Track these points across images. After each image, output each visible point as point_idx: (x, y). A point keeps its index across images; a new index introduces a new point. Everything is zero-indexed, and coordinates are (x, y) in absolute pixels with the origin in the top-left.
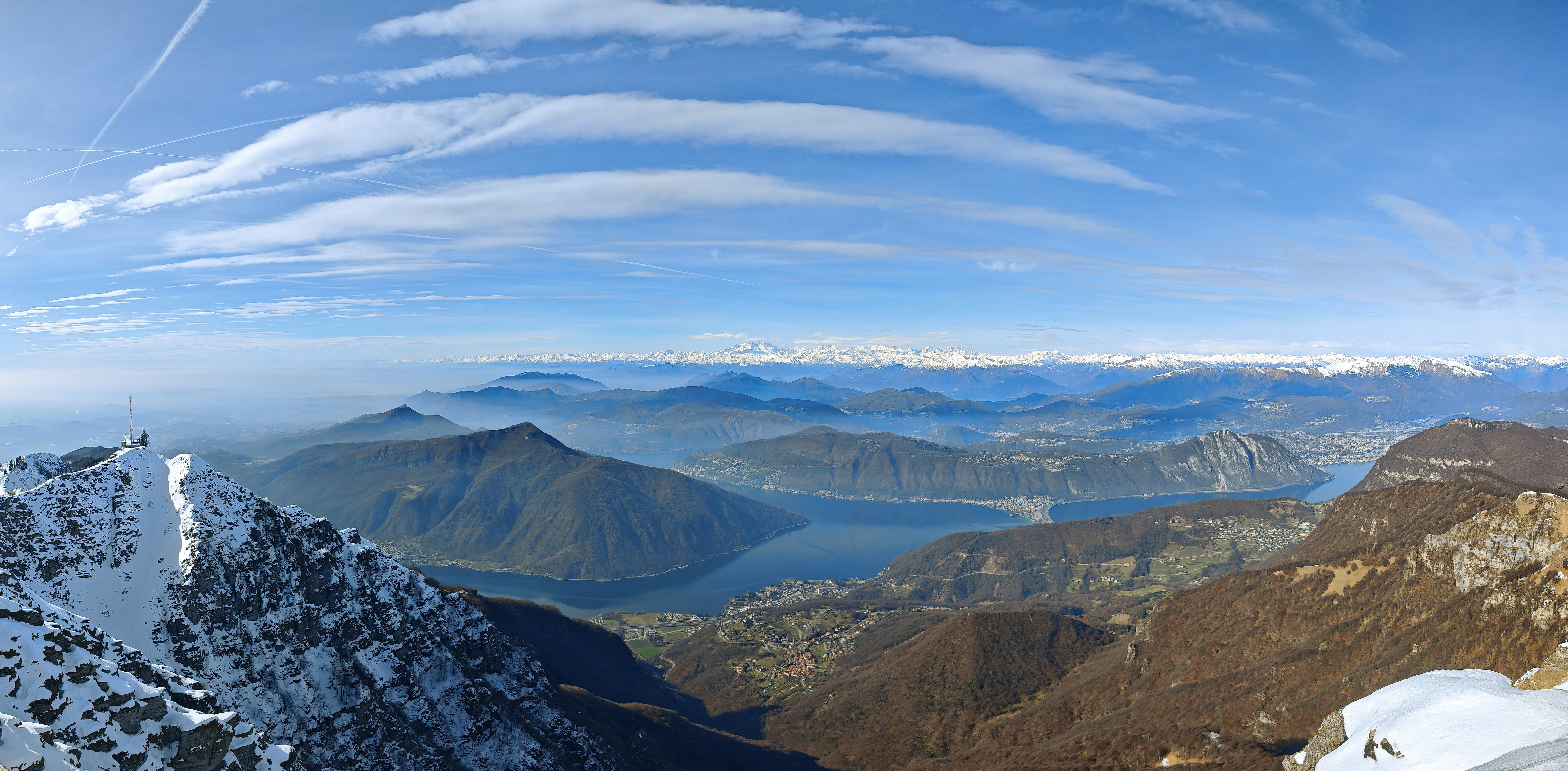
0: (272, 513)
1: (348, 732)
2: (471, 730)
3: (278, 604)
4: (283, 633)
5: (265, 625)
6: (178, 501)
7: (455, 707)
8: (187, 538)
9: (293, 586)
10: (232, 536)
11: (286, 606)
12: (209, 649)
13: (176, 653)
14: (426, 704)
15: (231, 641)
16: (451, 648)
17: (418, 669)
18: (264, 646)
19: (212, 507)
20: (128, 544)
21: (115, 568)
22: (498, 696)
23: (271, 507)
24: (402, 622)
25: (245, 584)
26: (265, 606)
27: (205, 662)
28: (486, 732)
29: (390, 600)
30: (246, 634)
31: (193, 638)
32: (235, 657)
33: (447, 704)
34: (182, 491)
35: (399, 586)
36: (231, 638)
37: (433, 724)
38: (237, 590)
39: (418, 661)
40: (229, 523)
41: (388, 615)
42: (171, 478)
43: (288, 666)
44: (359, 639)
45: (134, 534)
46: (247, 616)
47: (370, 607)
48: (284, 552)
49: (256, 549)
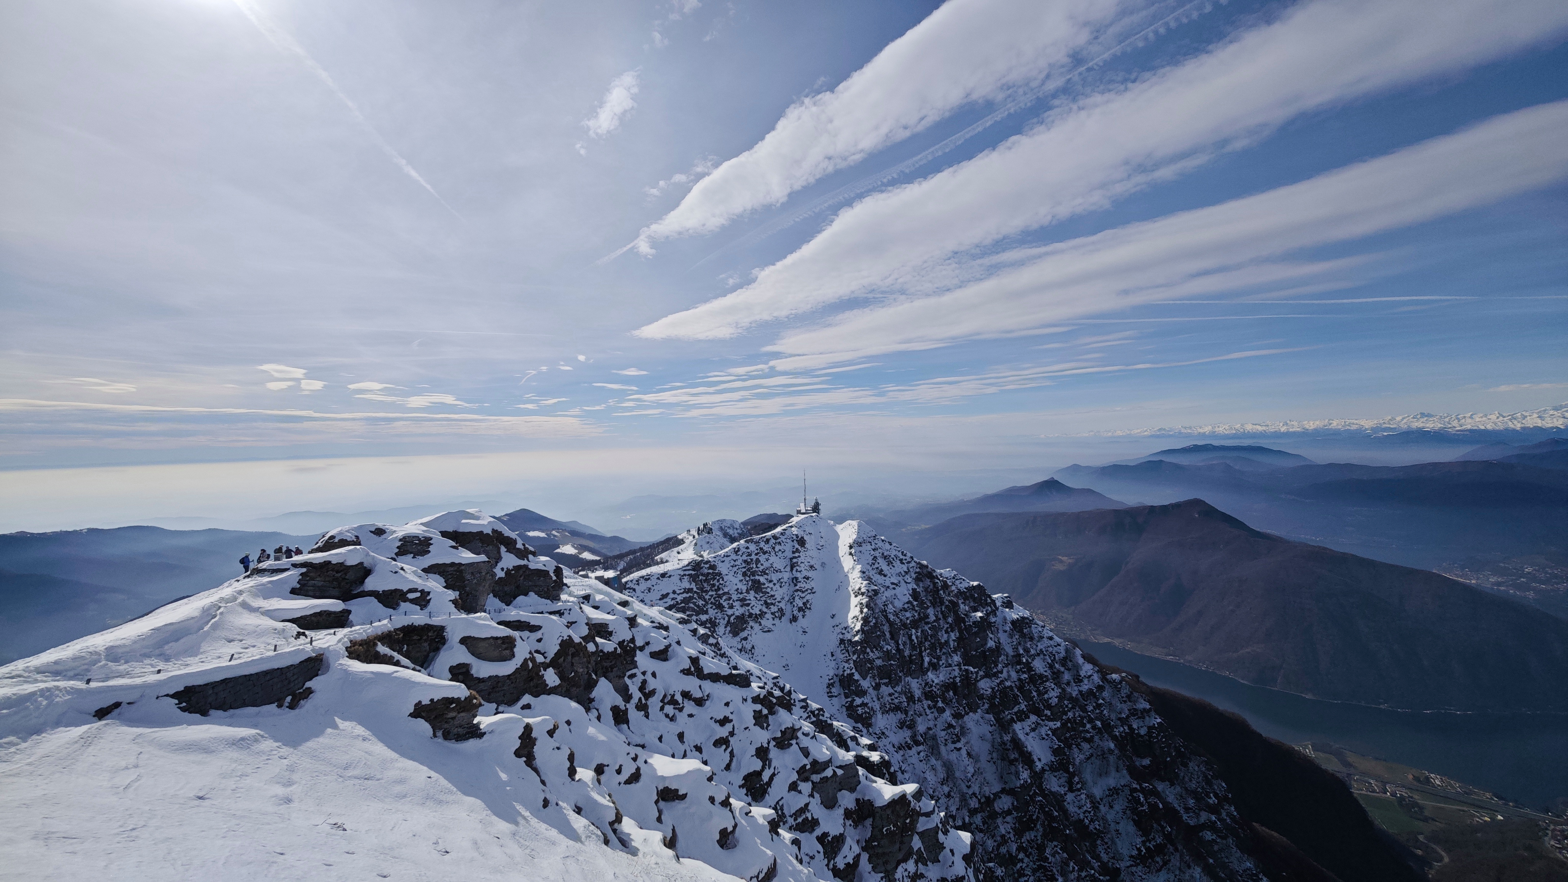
0: (931, 575)
1: (1009, 819)
2: (1139, 850)
3: (938, 664)
4: (943, 694)
5: (927, 684)
6: (847, 562)
7: (1121, 814)
8: (856, 596)
9: (952, 646)
10: (895, 595)
11: (946, 667)
12: (877, 706)
13: (848, 709)
14: (1088, 801)
15: (896, 698)
16: (1114, 738)
17: (1078, 757)
18: (926, 707)
19: (877, 568)
20: (805, 600)
21: (793, 623)
22: (1171, 814)
23: (929, 570)
24: (1060, 698)
25: (908, 642)
26: (926, 664)
27: (873, 720)
28: (1158, 859)
29: (1046, 671)
30: (910, 692)
31: (862, 693)
32: (900, 716)
33: (1111, 807)
34: (851, 554)
35: (1055, 658)
36: (897, 695)
37: (1095, 829)
38: (901, 647)
39: (1078, 745)
40: (892, 584)
41: (1044, 688)
42: (840, 543)
43: (949, 731)
44: (1016, 709)
45: (809, 591)
46: (910, 673)
47: (1026, 676)
48: (942, 612)
49: (917, 608)
